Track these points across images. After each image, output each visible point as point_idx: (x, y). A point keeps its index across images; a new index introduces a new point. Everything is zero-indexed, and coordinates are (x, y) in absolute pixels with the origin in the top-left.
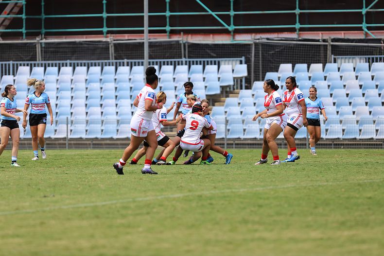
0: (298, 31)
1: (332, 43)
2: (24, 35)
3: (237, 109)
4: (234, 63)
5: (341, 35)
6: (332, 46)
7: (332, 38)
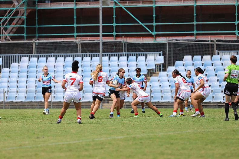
0: (195, 35)
1: (216, 43)
2: (25, 38)
3: (157, 84)
4: (156, 55)
5: (222, 38)
6: (217, 44)
7: (217, 39)
